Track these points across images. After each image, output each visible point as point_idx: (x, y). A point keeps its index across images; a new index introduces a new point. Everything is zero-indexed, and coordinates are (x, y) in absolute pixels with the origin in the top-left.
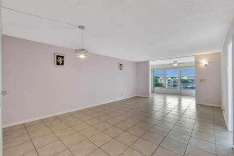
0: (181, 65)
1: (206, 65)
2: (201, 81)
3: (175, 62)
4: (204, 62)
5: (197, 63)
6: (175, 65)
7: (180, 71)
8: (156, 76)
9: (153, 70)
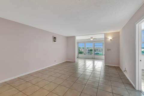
0: (95, 40)
1: (111, 40)
2: (108, 50)
3: (92, 38)
4: (110, 38)
5: (106, 38)
6: (92, 40)
7: (94, 44)
8: (79, 47)
9: (78, 43)
